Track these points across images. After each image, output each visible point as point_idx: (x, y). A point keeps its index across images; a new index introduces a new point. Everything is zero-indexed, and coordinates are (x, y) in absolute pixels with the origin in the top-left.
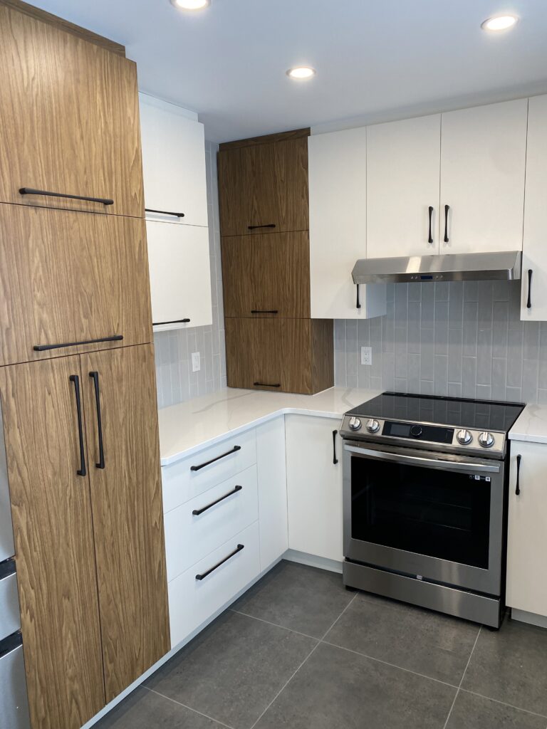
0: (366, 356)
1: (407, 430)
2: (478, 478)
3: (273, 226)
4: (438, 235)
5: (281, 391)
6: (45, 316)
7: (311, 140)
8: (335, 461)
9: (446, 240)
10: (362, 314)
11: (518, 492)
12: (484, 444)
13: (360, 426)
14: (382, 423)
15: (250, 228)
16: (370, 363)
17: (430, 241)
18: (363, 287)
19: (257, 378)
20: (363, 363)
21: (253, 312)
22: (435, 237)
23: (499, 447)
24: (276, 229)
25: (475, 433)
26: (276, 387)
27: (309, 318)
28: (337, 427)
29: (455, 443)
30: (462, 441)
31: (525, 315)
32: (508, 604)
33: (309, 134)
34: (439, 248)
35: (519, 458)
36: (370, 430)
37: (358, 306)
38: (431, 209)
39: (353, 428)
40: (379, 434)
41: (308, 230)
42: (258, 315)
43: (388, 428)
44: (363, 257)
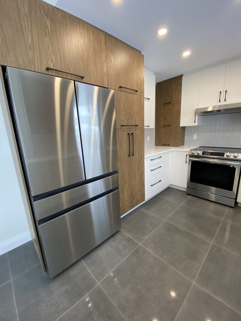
0: (195, 137)
1: (210, 154)
2: (231, 166)
3: (171, 103)
4: (223, 100)
5: (170, 146)
6: (123, 119)
7: (183, 77)
8: (186, 162)
9: (225, 100)
10: (196, 124)
12: (235, 157)
13: (195, 153)
14: (202, 152)
15: (164, 104)
16: (196, 139)
17: (220, 101)
18: (197, 116)
19: (163, 143)
20: (194, 139)
21: (164, 126)
22: (221, 100)
23: (240, 157)
24: (172, 103)
25: (232, 154)
26: (168, 145)
27: (179, 126)
28: (188, 154)
29: (225, 156)
30: (228, 156)
32: (237, 201)
33: (183, 76)
34: (223, 103)
36: (198, 154)
37: (195, 122)
38: (221, 92)
39: (193, 153)
40: (201, 155)
41: (181, 103)
42: (165, 127)
43: (203, 153)
44: (197, 108)
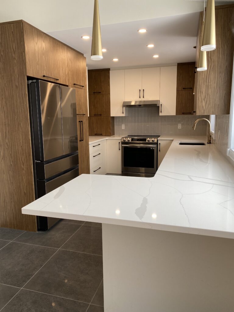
0: (123, 127)
1: (136, 140)
2: (151, 148)
4: (142, 96)
5: (102, 136)
8: (119, 150)
9: (143, 97)
10: (124, 115)
11: (160, 151)
12: (153, 141)
13: (126, 140)
14: (131, 139)
15: (94, 93)
16: (124, 129)
18: (124, 108)
19: (95, 133)
20: (122, 129)
22: (141, 97)
23: (156, 141)
24: (101, 93)
25: (151, 139)
27: (110, 116)
28: (120, 141)
29: (147, 141)
31: (160, 114)
33: (110, 70)
34: (142, 99)
35: (160, 143)
36: (128, 140)
37: (123, 113)
38: (140, 90)
39: (124, 140)
40: (130, 141)
41: (110, 94)
42: (96, 116)
44: (124, 101)
